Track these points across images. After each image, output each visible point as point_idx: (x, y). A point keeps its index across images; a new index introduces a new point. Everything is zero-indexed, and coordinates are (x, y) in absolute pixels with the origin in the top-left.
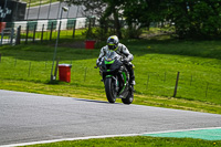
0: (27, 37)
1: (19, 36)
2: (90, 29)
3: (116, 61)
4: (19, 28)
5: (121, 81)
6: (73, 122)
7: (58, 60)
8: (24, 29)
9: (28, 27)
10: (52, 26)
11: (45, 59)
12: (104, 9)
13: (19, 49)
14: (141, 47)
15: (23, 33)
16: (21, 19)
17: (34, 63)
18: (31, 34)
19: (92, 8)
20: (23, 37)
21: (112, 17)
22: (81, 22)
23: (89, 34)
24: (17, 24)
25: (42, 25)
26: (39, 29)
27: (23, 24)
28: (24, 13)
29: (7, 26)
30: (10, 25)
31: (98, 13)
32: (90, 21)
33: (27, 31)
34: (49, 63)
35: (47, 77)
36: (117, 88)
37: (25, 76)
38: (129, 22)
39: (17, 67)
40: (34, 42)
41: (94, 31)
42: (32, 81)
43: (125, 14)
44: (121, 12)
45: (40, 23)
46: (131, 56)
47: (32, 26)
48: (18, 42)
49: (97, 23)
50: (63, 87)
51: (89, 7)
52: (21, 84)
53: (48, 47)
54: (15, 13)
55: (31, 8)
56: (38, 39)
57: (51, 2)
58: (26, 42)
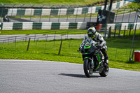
0: (115, 34)
1: (110, 33)
3: (92, 47)
4: (110, 28)
5: (96, 61)
7: (134, 48)
8: (113, 28)
9: (116, 27)
10: (131, 27)
11: (126, 47)
15: (113, 31)
16: (112, 22)
17: (119, 50)
18: (117, 32)
20: (113, 34)
24: (109, 25)
25: (125, 26)
26: (123, 28)
27: (113, 25)
28: (113, 18)
29: (103, 26)
30: (105, 26)
33: (115, 29)
34: (129, 50)
35: (127, 59)
37: (113, 58)
40: (119, 37)
42: (118, 61)
45: (123, 25)
47: (118, 27)
48: (109, 37)
50: (137, 65)
53: (128, 40)
54: (108, 18)
55: (118, 15)
56: (122, 35)
57: (131, 11)
58: (114, 37)
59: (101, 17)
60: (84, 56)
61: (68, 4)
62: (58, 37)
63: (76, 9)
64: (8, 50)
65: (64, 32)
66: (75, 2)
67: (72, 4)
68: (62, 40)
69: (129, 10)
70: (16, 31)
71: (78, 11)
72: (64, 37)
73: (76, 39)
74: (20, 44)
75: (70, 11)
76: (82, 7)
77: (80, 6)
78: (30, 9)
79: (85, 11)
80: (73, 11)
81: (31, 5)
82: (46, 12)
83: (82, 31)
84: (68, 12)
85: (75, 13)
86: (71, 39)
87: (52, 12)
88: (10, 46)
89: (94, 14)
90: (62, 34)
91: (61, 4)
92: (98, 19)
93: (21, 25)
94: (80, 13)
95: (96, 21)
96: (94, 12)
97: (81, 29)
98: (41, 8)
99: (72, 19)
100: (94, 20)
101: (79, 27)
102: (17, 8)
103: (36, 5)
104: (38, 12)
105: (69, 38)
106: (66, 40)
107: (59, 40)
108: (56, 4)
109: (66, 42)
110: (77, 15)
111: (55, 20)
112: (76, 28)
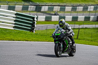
61: (84, 3)
62: (77, 26)
63: (89, 7)
64: (42, 35)
65: (81, 23)
66: (89, 2)
67: (87, 3)
68: (79, 29)
70: (47, 22)
71: (91, 8)
72: (81, 27)
73: (89, 28)
74: (50, 31)
75: (85, 9)
77: (92, 5)
78: (57, 7)
79: (96, 8)
80: (87, 8)
81: (58, 4)
82: (68, 9)
83: (93, 23)
85: (89, 10)
86: (86, 28)
87: (72, 9)
88: (43, 32)
90: (80, 24)
91: (78, 4)
93: (51, 18)
94: (92, 10)
98: (65, 6)
99: (86, 14)
101: (91, 19)
102: (48, 6)
103: (61, 4)
104: (63, 9)
105: (84, 27)
106: (82, 28)
107: (77, 29)
108: (75, 4)
110: (90, 11)
111: (75, 14)
112: (89, 20)
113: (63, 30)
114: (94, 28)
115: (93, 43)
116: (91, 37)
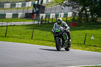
0: (45, 21)
1: (42, 21)
2: (74, 17)
6: (67, 59)
8: (44, 17)
9: (46, 16)
10: (57, 16)
12: (80, 8)
13: (42, 26)
14: (97, 26)
15: (44, 19)
16: (43, 13)
18: (47, 20)
19: (75, 8)
20: (44, 21)
21: (84, 12)
22: (70, 14)
23: (73, 20)
24: (41, 15)
26: (51, 17)
27: (44, 15)
28: (44, 10)
29: (37, 16)
30: (38, 15)
31: (78, 10)
32: (74, 14)
33: (46, 18)
36: (61, 44)
37: (45, 38)
38: (92, 14)
39: (41, 34)
40: (49, 23)
41: (76, 18)
42: (48, 41)
43: (90, 11)
44: (88, 10)
45: (51, 15)
46: (68, 28)
47: (48, 16)
48: (41, 23)
49: (77, 15)
51: (73, 8)
52: (43, 42)
54: (40, 10)
55: (47, 8)
56: (51, 22)
57: (56, 5)
58: (45, 23)
59: (36, 9)
60: (55, 37)
63: (17, 4)
65: (9, 20)
68: (7, 26)
69: (55, 4)
71: (19, 5)
72: (9, 24)
73: (18, 26)
75: (13, 5)
76: (21, 2)
79: (24, 5)
80: (15, 5)
83: (22, 20)
84: (11, 5)
85: (16, 7)
86: (14, 25)
89: (30, 7)
92: (33, 10)
95: (31, 12)
96: (30, 5)
97: (21, 18)
99: (14, 11)
100: (30, 11)
101: (19, 16)
105: (12, 24)
106: (10, 26)
107: (5, 26)
109: (10, 27)
110: (18, 8)
112: (17, 17)
113: (62, 27)
114: (22, 26)
115: (22, 40)
116: (20, 34)
